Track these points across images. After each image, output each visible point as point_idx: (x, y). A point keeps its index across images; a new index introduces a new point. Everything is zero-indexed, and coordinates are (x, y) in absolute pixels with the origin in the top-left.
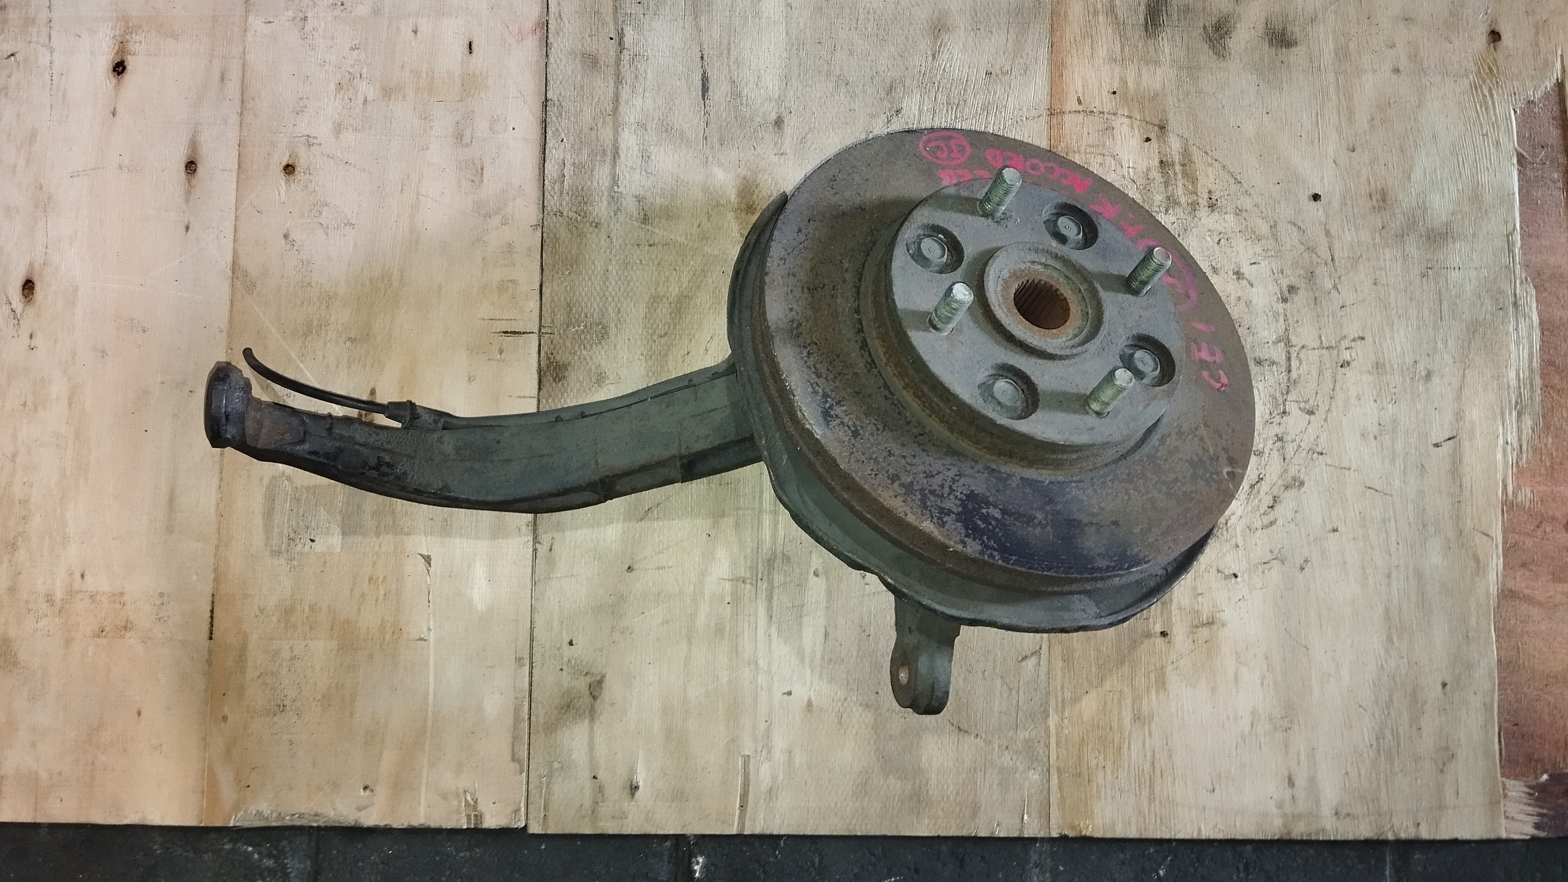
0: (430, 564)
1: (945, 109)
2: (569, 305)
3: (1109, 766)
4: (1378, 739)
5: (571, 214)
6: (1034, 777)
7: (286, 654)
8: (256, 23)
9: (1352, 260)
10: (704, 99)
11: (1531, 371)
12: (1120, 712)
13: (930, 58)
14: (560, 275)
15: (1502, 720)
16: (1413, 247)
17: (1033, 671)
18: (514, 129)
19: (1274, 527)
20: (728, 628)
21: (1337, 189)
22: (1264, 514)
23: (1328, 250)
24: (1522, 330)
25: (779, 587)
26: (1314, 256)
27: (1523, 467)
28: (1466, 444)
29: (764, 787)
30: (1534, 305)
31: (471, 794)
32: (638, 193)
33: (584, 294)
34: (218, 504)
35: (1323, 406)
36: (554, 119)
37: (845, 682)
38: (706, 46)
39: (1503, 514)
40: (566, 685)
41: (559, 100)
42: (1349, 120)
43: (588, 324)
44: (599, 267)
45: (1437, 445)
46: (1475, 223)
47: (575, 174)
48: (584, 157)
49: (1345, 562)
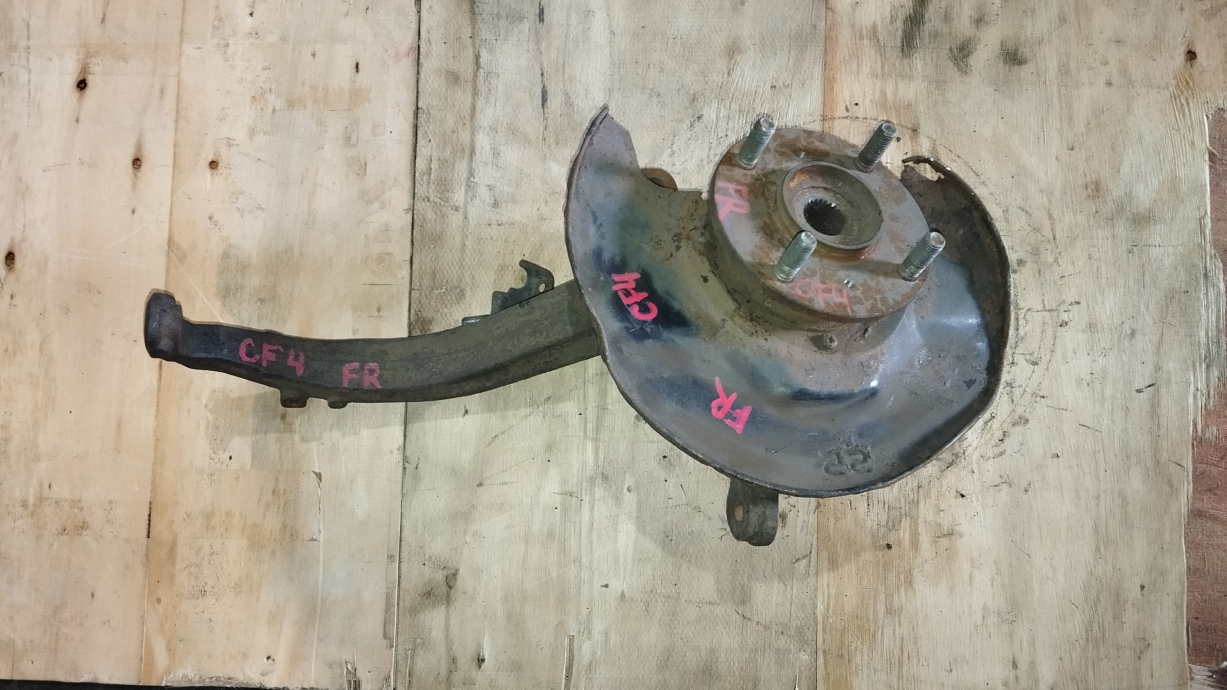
0: (321, 480)
1: (738, 116)
2: (434, 272)
3: (866, 650)
4: (1087, 631)
5: (436, 200)
6: (804, 657)
7: (206, 550)
8: (188, 49)
9: (1070, 238)
10: (543, 108)
11: (1219, 331)
12: (875, 605)
13: (726, 75)
14: (427, 248)
15: (1190, 617)
16: (1122, 229)
17: (804, 571)
18: (391, 132)
19: (1003, 456)
20: (558, 532)
21: (1059, 181)
22: (995, 446)
23: (1051, 231)
24: (1211, 297)
25: (598, 500)
26: (1039, 235)
27: (1211, 410)
28: (1163, 390)
29: (585, 661)
30: (1221, 277)
31: (351, 664)
32: (490, 183)
33: (445, 264)
34: (155, 430)
35: (1045, 357)
36: (424, 123)
37: (652, 577)
38: (545, 65)
39: (1193, 448)
40: (427, 577)
41: (427, 109)
42: (1069, 125)
43: (449, 288)
44: (458, 243)
45: (1139, 391)
46: (1173, 208)
47: (440, 168)
48: (447, 154)
49: (1061, 485)
